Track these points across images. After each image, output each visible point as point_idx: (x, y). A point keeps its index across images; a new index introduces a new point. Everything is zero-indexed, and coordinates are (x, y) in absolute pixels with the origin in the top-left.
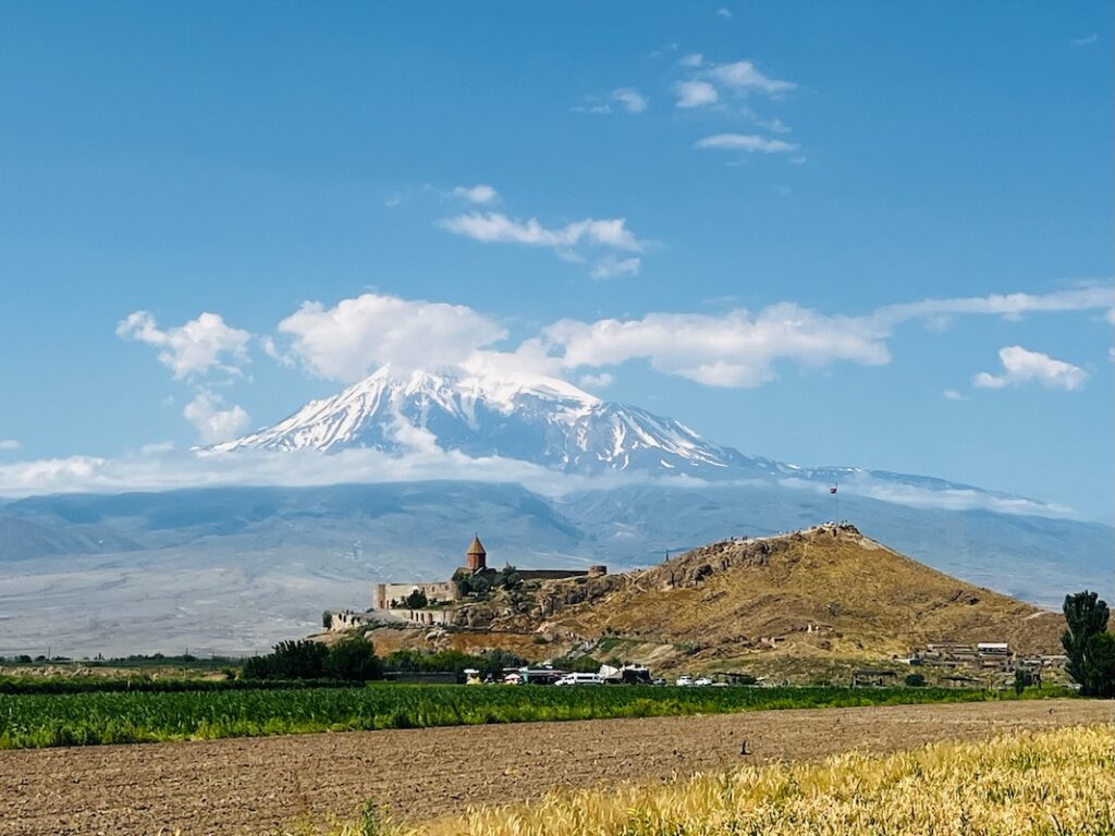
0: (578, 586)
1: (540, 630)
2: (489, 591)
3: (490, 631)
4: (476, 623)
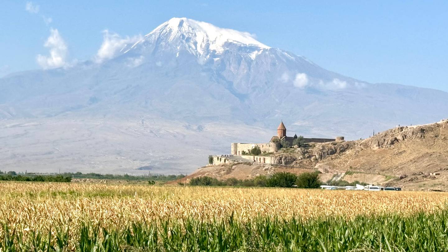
0: (333, 146)
1: (316, 167)
2: (291, 148)
3: (293, 167)
4: (286, 163)
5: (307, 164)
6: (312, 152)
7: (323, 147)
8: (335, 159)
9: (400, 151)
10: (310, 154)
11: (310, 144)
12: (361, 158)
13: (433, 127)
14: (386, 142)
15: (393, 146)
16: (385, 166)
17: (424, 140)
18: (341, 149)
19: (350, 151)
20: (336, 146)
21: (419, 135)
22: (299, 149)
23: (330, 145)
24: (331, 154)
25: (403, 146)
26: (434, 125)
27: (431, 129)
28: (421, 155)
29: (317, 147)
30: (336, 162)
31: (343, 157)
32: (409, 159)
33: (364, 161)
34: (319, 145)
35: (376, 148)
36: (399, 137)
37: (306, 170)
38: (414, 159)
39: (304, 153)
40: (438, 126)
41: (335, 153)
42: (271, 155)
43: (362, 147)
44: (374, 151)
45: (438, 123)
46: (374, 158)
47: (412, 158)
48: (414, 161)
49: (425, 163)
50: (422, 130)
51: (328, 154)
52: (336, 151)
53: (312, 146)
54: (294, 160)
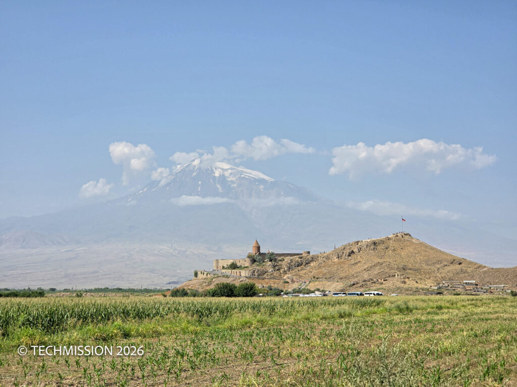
0: (299, 260)
1: (285, 278)
2: (263, 262)
3: (265, 278)
4: (259, 275)
5: (277, 275)
6: (281, 265)
7: (291, 260)
8: (302, 270)
9: (356, 262)
10: (280, 267)
11: (280, 258)
12: (323, 269)
13: (384, 240)
14: (344, 254)
15: (350, 258)
16: (342, 275)
17: (376, 251)
18: (307, 262)
19: (314, 263)
20: (302, 259)
21: (372, 247)
22: (270, 263)
23: (297, 259)
24: (298, 266)
25: (359, 257)
26: (385, 239)
27: (382, 242)
28: (373, 264)
29: (286, 260)
30: (302, 273)
31: (308, 268)
32: (363, 268)
33: (325, 271)
34: (287, 259)
35: (336, 260)
36: (356, 250)
37: (276, 280)
38: (367, 268)
39: (274, 266)
40: (389, 239)
41: (302, 265)
42: (246, 269)
43: (324, 259)
44: (334, 262)
45: (389, 237)
46: (334, 269)
47: (366, 267)
48: (367, 270)
49: (376, 271)
50: (375, 243)
51: (295, 267)
52: (302, 263)
53: (281, 260)
54: (266, 272)
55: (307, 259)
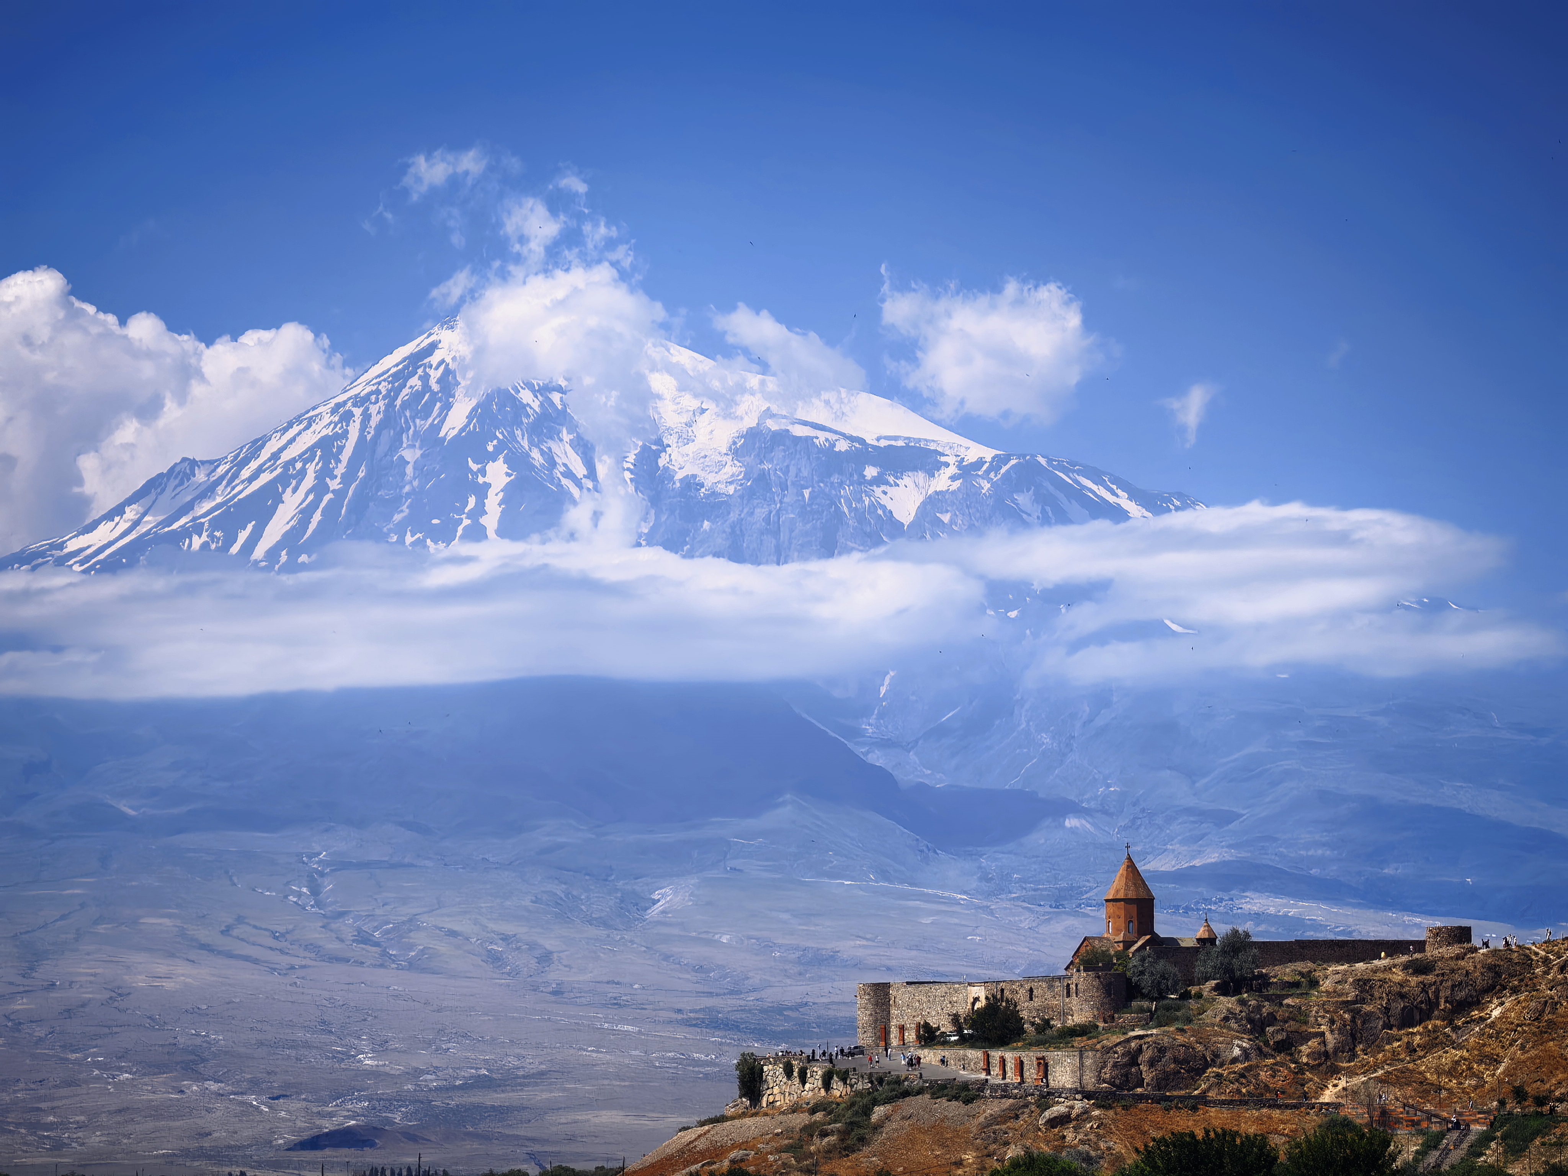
0: (1414, 980)
1: (1328, 1096)
2: (1185, 996)
3: (1203, 1100)
4: (1164, 1081)
5: (1278, 1083)
6: (1299, 1015)
8: (1429, 1047)
10: (1292, 1025)
11: (1286, 972)
18: (1461, 995)
19: (1510, 1001)
20: (1431, 978)
22: (1227, 1003)
23: (1398, 976)
24: (1408, 1020)
29: (1327, 985)
30: (1435, 1063)
34: (1336, 978)
37: (1276, 1114)
39: (1258, 1025)
41: (1426, 1016)
42: (1078, 1042)
51: (1388, 1026)
52: (1433, 1005)
53: (1296, 985)
54: (1207, 1066)
55: (1457, 978)
